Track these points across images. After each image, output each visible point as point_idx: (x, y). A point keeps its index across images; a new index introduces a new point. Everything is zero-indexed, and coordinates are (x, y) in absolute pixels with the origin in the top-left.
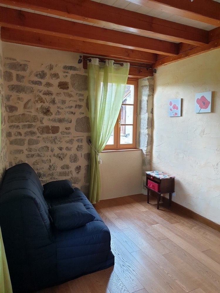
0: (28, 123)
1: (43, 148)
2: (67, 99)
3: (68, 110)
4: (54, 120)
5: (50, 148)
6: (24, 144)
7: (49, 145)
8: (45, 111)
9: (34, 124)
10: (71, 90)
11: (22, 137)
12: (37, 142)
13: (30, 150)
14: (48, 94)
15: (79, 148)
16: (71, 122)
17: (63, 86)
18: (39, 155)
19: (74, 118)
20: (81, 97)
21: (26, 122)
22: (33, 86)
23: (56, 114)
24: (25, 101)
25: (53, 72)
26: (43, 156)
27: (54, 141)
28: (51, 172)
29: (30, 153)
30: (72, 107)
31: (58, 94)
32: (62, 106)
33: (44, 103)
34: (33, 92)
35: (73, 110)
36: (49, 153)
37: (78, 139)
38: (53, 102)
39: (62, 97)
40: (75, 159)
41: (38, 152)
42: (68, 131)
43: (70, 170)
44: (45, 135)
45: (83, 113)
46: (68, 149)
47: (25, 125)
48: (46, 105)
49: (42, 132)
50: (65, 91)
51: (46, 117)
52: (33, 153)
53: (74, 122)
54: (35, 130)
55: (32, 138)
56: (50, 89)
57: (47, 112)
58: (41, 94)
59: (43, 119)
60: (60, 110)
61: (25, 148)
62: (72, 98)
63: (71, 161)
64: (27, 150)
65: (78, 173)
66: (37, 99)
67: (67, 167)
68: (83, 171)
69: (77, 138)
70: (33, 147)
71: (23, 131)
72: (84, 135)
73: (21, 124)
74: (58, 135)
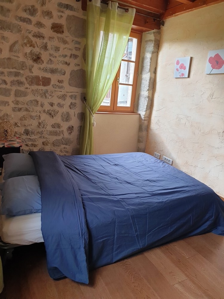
0: (14, 70)
1: (31, 101)
2: (62, 46)
3: (61, 59)
4: (45, 70)
5: (39, 103)
6: (10, 95)
7: (39, 98)
8: (35, 58)
9: (22, 72)
10: (67, 35)
11: (8, 87)
12: (25, 94)
13: (17, 103)
14: (39, 37)
15: (72, 106)
16: (64, 74)
17: (57, 28)
18: (27, 110)
19: (68, 70)
20: (77, 46)
21: (13, 68)
22: (21, 23)
23: (48, 63)
24: (11, 42)
25: (45, 8)
26: (32, 112)
27: (44, 94)
28: (40, 130)
29: (17, 106)
30: (66, 56)
31: (51, 38)
32: (55, 54)
33: (34, 47)
34: (21, 31)
35: (67, 59)
36: (39, 108)
37: (72, 96)
38: (45, 47)
39: (55, 43)
40: (67, 118)
41: (26, 106)
42: (61, 84)
43: (61, 129)
44: (35, 87)
45: (79, 65)
46: (59, 105)
47: (11, 72)
48: (37, 50)
49: (31, 83)
50: (59, 35)
51: (35, 65)
52: (20, 106)
53: (68, 75)
54: (23, 79)
55: (19, 88)
56: (42, 30)
57: (37, 59)
58: (30, 36)
59: (33, 67)
60: (52, 59)
61: (11, 99)
62: (66, 46)
63: (63, 120)
64: (13, 102)
65: (70, 133)
66: (25, 41)
67: (59, 126)
68: (75, 132)
69: (70, 94)
70: (21, 99)
71: (9, 79)
72: (77, 91)
73: (6, 71)
74: (49, 88)
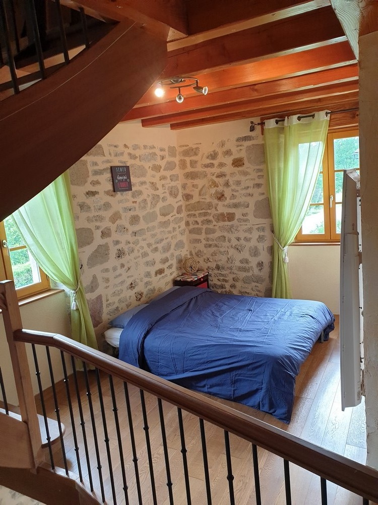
0: (203, 211)
1: (219, 238)
2: (243, 178)
3: (244, 192)
4: (229, 206)
5: (226, 238)
6: (201, 233)
7: (225, 234)
8: (219, 196)
9: (209, 211)
10: (248, 166)
11: (200, 226)
12: (213, 231)
13: (207, 239)
14: (222, 176)
15: (261, 239)
16: (248, 207)
17: (238, 163)
18: (216, 246)
19: (252, 202)
20: (260, 174)
21: (202, 210)
22: (206, 169)
23: (230, 199)
24: (200, 187)
25: (225, 149)
26: (221, 247)
27: (230, 229)
28: (230, 265)
29: (207, 243)
30: (248, 187)
31: (232, 174)
32: (237, 188)
33: (217, 187)
34: (206, 176)
35: (250, 191)
36: (227, 244)
37: (259, 228)
38: (227, 184)
39: (238, 177)
40: (255, 252)
41: (215, 242)
42: (245, 217)
43: (250, 265)
44: (221, 224)
45: (263, 194)
46: (247, 239)
47: (200, 213)
48: (220, 189)
49: (218, 220)
50: (240, 169)
51: (220, 203)
52: (210, 243)
53: (252, 207)
54: (211, 218)
55: (208, 226)
56: (224, 170)
57: (221, 197)
58: (214, 178)
59: (217, 205)
60: (235, 193)
61: (202, 237)
62: (248, 177)
63: (250, 255)
64: (204, 239)
65: (260, 270)
66: (210, 184)
67: (247, 261)
68: (266, 269)
69: (257, 226)
70: (211, 236)
71: (199, 220)
72: (264, 222)
73: (197, 213)
74: (235, 222)
